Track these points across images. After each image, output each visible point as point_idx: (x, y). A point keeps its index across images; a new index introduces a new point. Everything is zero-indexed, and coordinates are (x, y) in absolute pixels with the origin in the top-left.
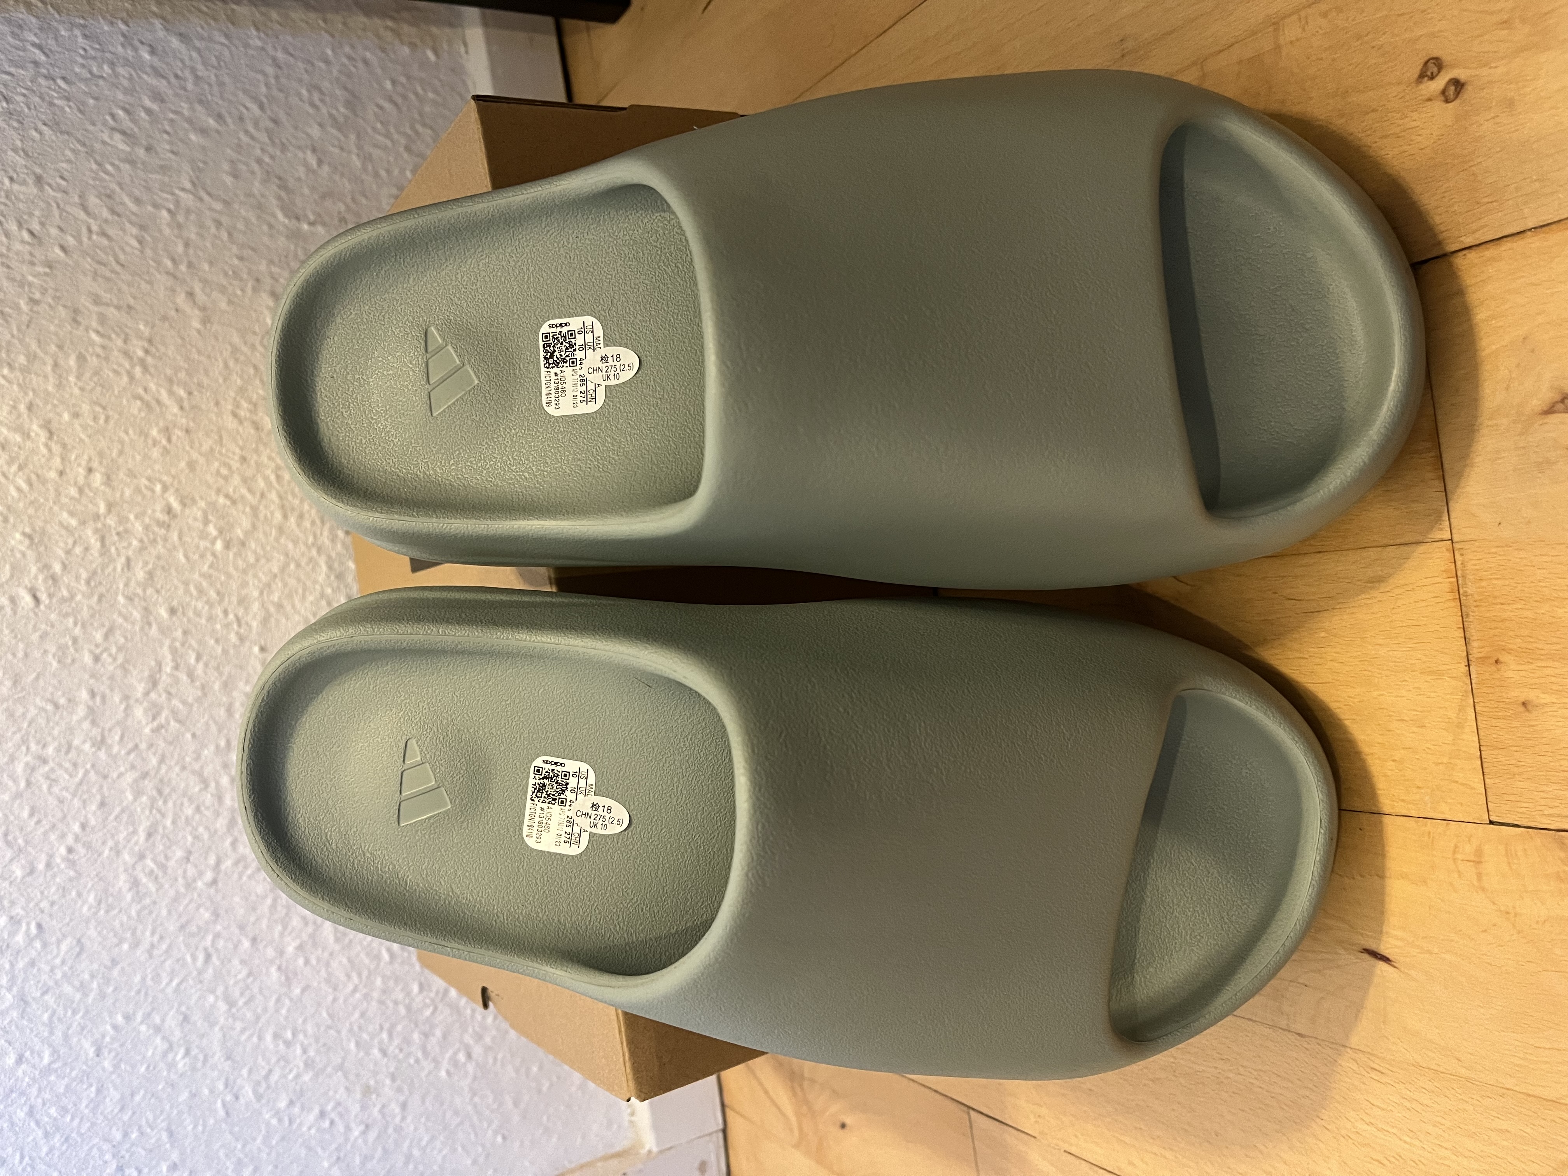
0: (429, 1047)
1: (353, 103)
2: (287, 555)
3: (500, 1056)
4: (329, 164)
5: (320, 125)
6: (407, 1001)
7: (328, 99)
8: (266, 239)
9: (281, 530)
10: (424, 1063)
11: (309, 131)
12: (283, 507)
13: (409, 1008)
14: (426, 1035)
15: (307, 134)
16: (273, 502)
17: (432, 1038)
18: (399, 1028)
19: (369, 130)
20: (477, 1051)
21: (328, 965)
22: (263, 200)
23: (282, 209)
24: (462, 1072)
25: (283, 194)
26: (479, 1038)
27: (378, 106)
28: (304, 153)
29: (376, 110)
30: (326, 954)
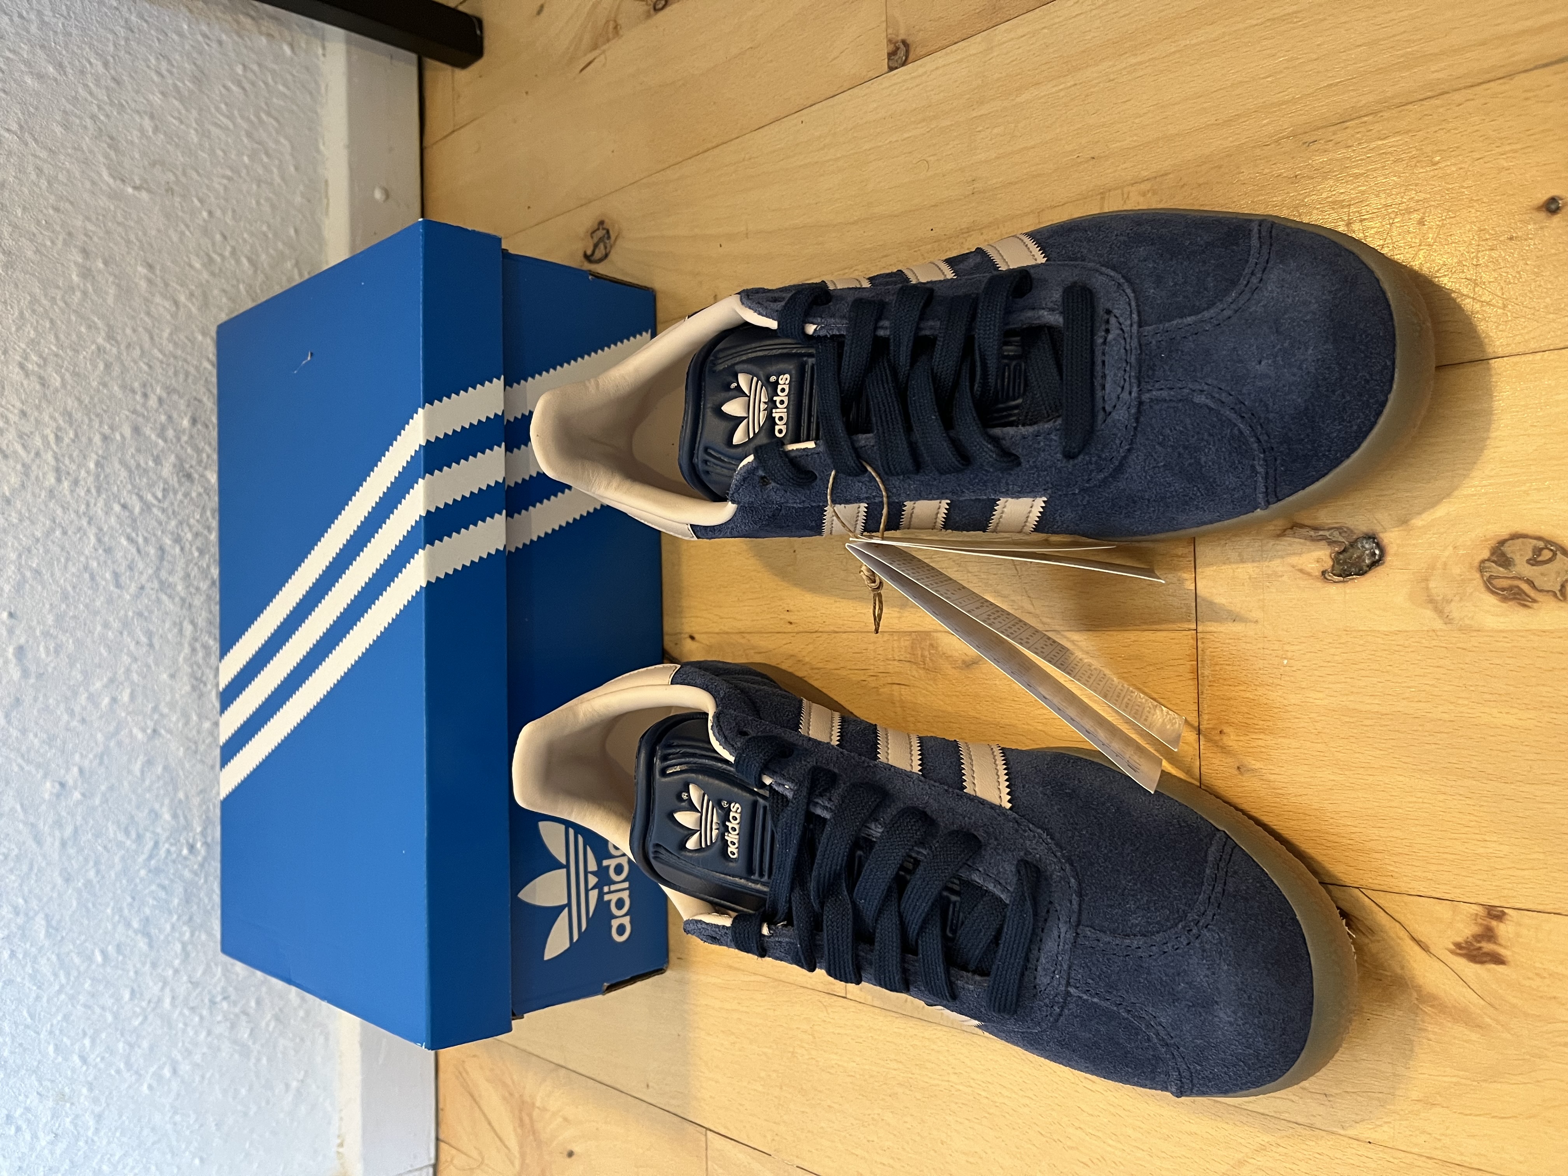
0: (133, 1059)
1: (200, 78)
2: (54, 522)
3: (208, 1075)
4: (165, 134)
5: (162, 93)
6: (115, 1008)
7: (175, 70)
8: (86, 196)
9: (51, 492)
10: (126, 1075)
11: (151, 97)
12: (57, 470)
13: (116, 1016)
14: (131, 1046)
15: (147, 100)
16: (48, 464)
17: (136, 1049)
18: (103, 1036)
19: (213, 110)
20: (185, 1068)
21: (35, 960)
22: (90, 157)
23: (108, 168)
24: (166, 1088)
25: (112, 154)
26: (188, 1053)
27: (224, 86)
28: (141, 117)
29: (223, 90)
30: (33, 949)
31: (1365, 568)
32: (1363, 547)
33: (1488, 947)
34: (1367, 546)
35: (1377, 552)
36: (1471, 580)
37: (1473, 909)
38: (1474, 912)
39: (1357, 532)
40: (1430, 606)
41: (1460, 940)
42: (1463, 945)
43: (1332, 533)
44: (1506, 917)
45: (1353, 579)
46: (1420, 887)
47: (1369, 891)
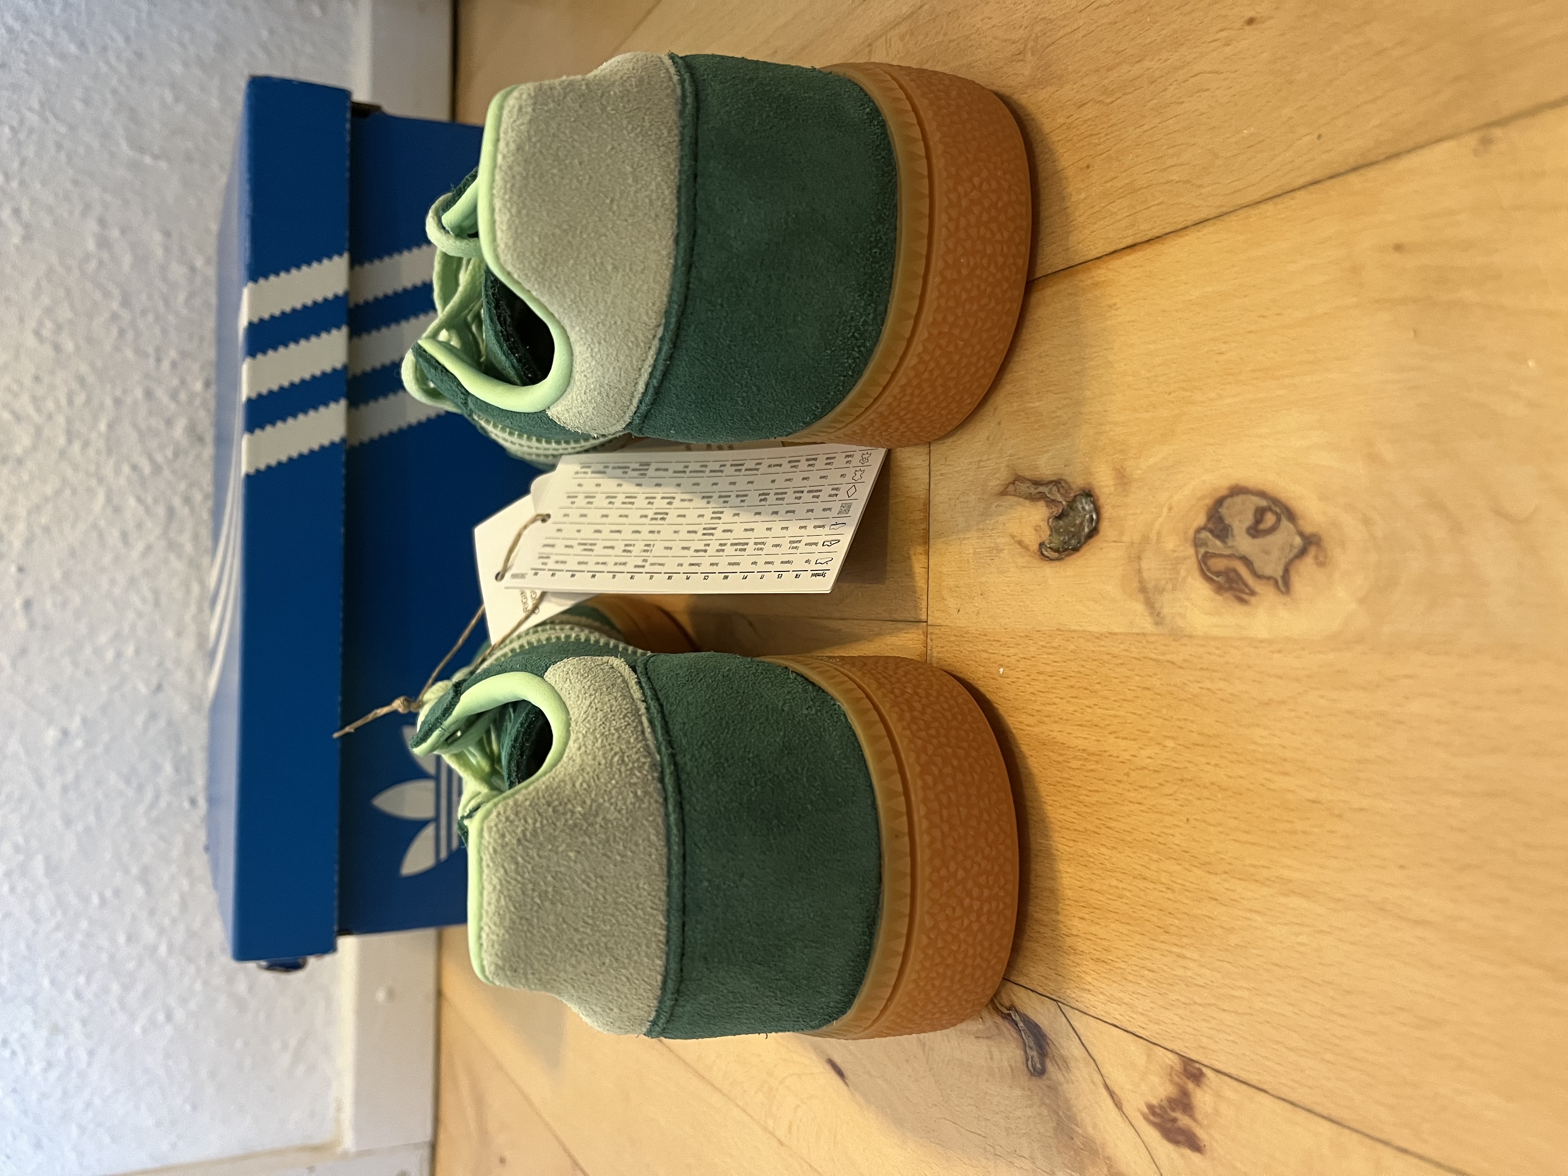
0: (127, 1001)
2: (64, 480)
3: (203, 1024)
4: (186, 102)
6: (110, 950)
7: (197, 40)
8: (104, 167)
10: (119, 1015)
11: (172, 67)
12: (68, 432)
13: (111, 957)
14: (126, 988)
15: (169, 71)
16: (59, 426)
17: (132, 991)
18: (98, 975)
20: (179, 1014)
21: (33, 897)
22: (110, 130)
23: (128, 139)
24: (159, 1033)
25: (132, 126)
31: (1083, 540)
32: (1083, 508)
33: (1184, 1120)
34: (1087, 508)
35: (1094, 517)
36: (1185, 558)
37: (1169, 1059)
38: (1170, 1063)
39: (1074, 486)
40: (1141, 597)
41: (1155, 1102)
42: (1158, 1111)
43: (1051, 489)
44: (1204, 1080)
45: (1068, 555)
46: (1116, 1013)
47: (1067, 1008)
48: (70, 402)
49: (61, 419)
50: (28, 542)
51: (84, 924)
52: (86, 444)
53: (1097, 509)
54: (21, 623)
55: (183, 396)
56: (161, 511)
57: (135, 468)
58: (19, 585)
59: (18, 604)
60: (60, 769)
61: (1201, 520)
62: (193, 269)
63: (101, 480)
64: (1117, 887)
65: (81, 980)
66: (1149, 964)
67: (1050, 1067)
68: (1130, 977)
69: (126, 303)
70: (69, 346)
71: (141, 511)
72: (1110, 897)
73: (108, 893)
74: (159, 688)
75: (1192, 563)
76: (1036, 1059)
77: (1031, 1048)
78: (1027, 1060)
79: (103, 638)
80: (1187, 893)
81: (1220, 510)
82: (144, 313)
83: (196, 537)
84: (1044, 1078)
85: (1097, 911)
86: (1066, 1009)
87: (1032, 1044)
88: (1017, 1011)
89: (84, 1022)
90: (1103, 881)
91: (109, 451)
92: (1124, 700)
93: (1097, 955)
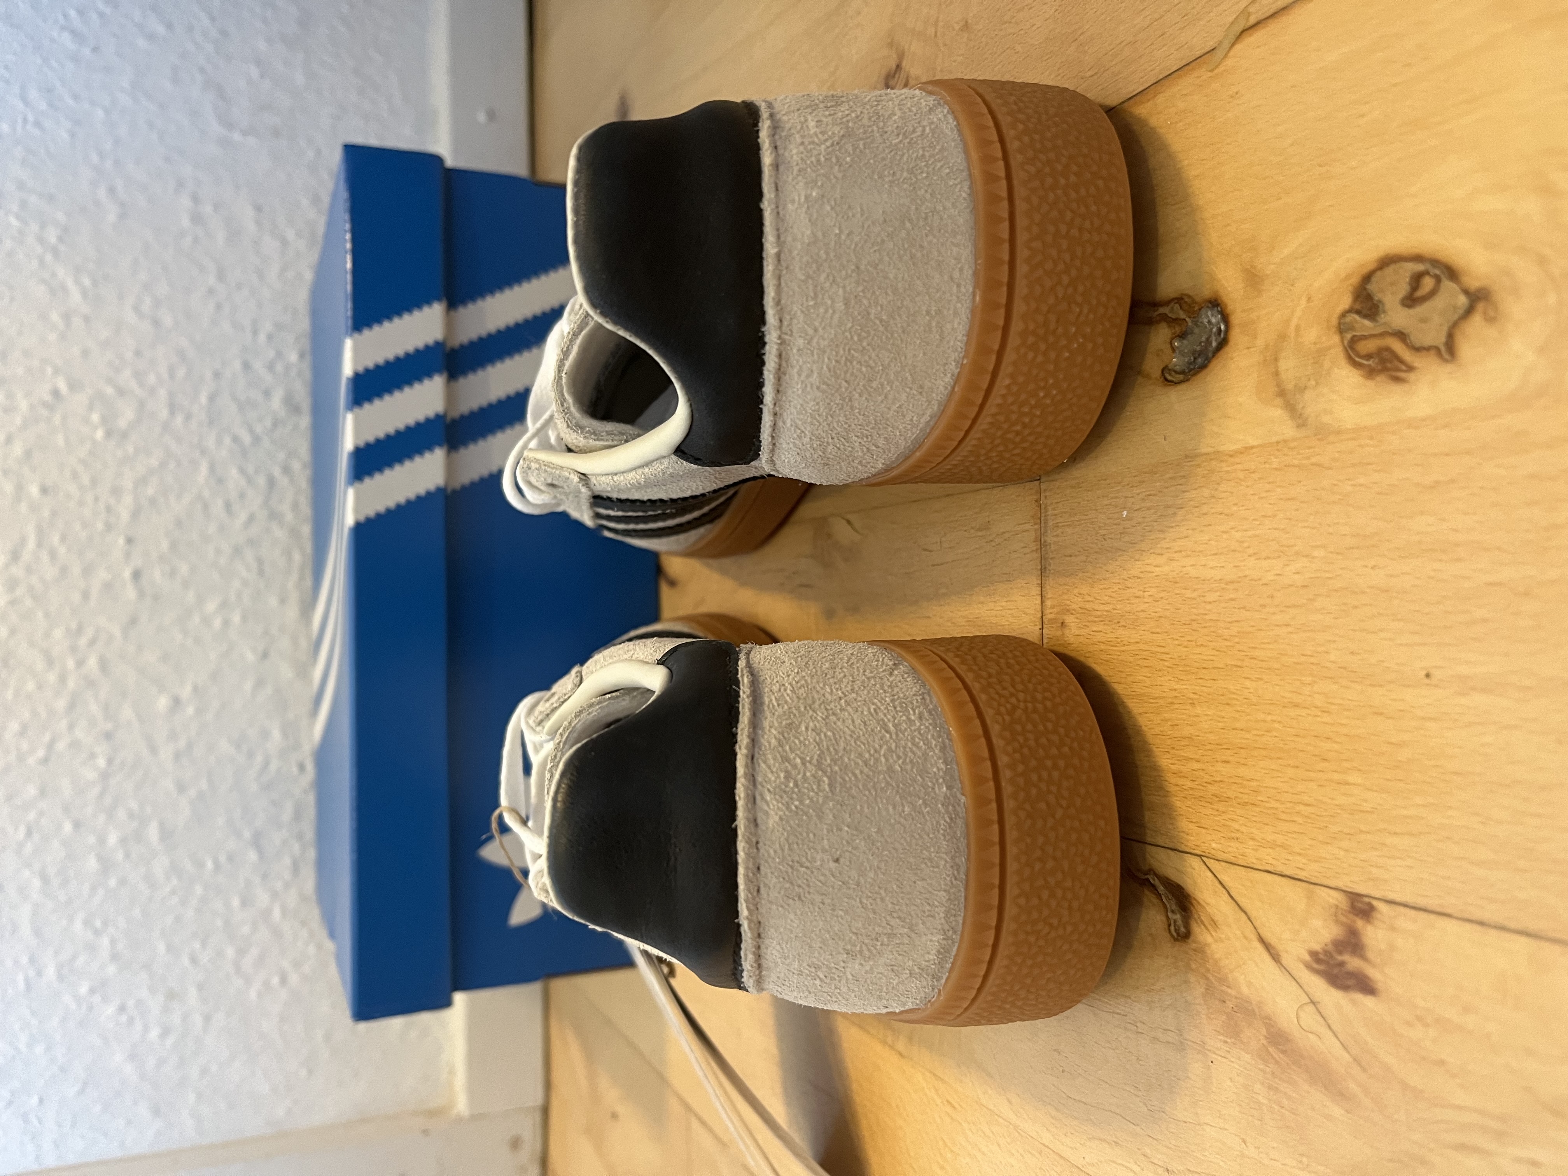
31: (1210, 355)
32: (1209, 322)
33: (1353, 963)
34: (1214, 320)
35: (1223, 327)
36: (1330, 348)
37: (1333, 898)
38: (1336, 902)
39: (1197, 299)
40: (1279, 401)
41: (1317, 947)
42: (1321, 956)
43: (1172, 308)
44: (1375, 914)
45: (1195, 374)
46: (1269, 857)
47: (1212, 861)
48: (172, 376)
49: (162, 393)
50: (136, 514)
51: (199, 890)
52: (188, 417)
53: (1225, 319)
54: (131, 593)
55: (279, 368)
56: (261, 481)
57: (236, 439)
58: (128, 556)
59: (127, 574)
60: (173, 736)
61: (1346, 301)
62: (284, 242)
63: (203, 452)
64: (1265, 721)
65: (197, 946)
66: (1305, 798)
67: (1196, 929)
68: (1283, 816)
69: (221, 276)
70: (168, 321)
71: (243, 483)
72: (1256, 732)
73: (222, 859)
74: (265, 655)
75: (1338, 352)
76: (1180, 922)
77: (1173, 912)
78: (1169, 925)
79: (211, 606)
80: (1346, 713)
81: (1368, 287)
82: (239, 286)
83: (295, 506)
84: (1190, 941)
85: (1242, 751)
86: (1211, 863)
87: (1174, 907)
88: (1156, 874)
89: (200, 987)
90: (1248, 717)
91: (211, 423)
92: (1264, 516)
93: (1245, 798)
